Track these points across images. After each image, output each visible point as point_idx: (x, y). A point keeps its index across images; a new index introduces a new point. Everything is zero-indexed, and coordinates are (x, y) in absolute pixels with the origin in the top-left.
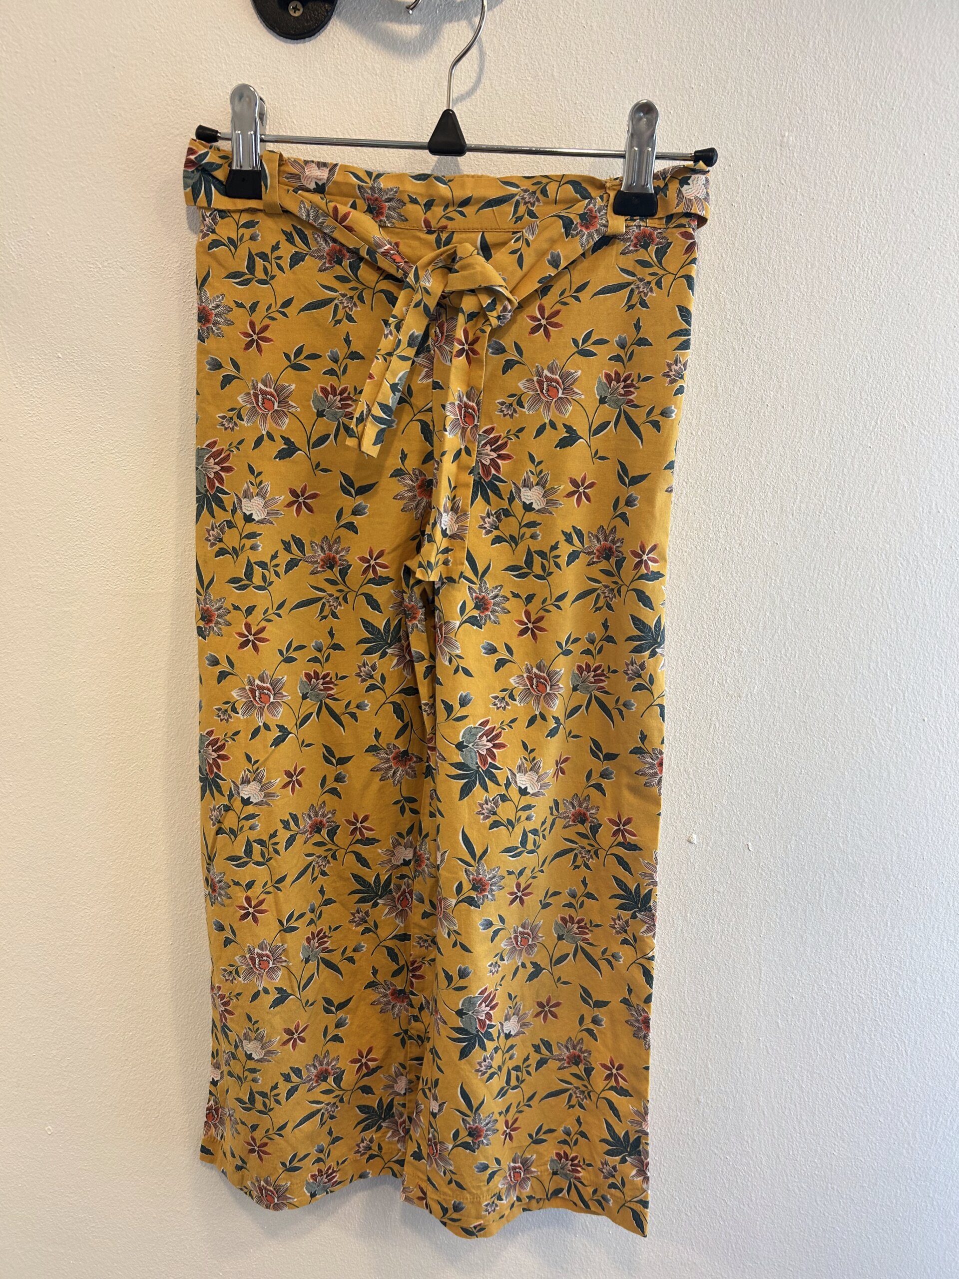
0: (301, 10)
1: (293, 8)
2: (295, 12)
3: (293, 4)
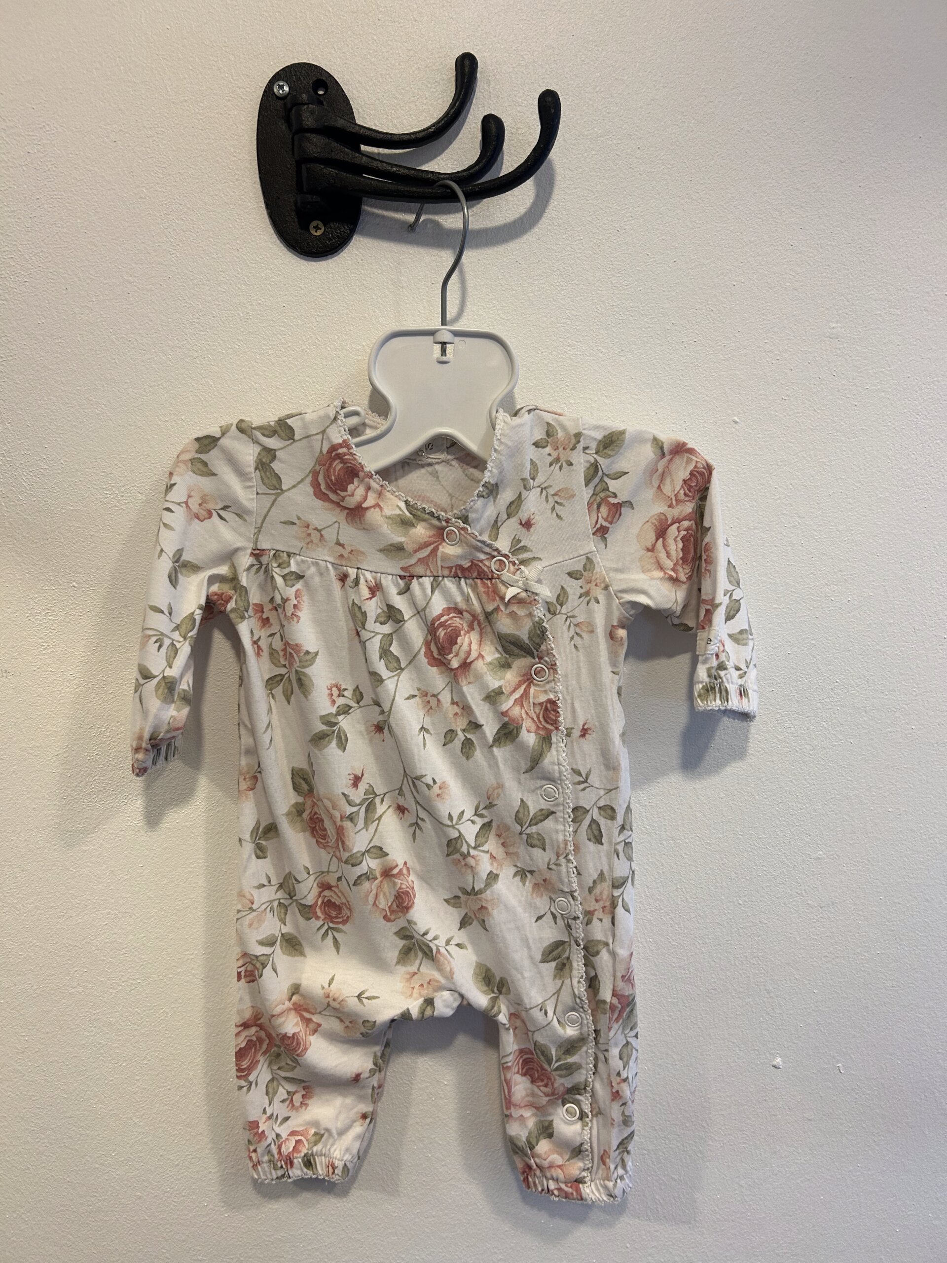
0: (323, 229)
1: (314, 227)
2: (316, 231)
3: (314, 223)
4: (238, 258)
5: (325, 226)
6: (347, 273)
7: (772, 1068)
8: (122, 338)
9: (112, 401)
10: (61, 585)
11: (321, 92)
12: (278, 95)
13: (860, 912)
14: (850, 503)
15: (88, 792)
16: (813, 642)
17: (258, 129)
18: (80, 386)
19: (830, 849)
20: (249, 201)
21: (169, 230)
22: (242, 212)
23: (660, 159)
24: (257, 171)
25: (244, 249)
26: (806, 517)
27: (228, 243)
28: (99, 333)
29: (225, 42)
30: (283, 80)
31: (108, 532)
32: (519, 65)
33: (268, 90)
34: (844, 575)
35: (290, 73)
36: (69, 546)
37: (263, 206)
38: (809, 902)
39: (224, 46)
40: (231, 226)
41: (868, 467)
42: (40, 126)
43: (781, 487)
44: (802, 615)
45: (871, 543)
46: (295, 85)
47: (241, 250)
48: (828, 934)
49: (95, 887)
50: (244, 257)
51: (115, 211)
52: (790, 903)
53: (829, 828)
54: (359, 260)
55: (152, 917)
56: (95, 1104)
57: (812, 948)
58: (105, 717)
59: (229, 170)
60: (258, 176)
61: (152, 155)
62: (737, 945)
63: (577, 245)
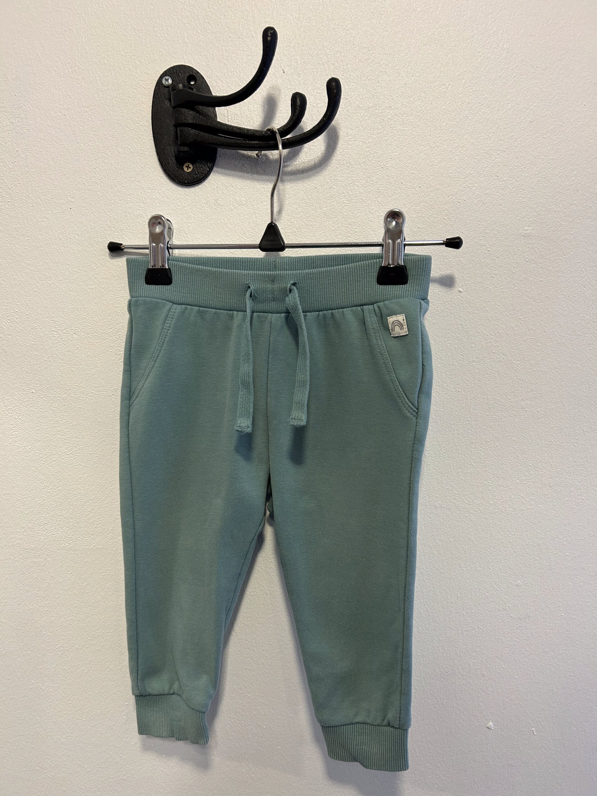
0: (192, 168)
1: (186, 167)
2: (188, 169)
3: (186, 164)
4: (139, 186)
5: (193, 166)
6: (207, 196)
7: (487, 729)
8: (67, 236)
9: (59, 276)
10: (25, 391)
11: (192, 83)
12: (166, 85)
13: (547, 624)
14: (538, 346)
15: (38, 524)
16: (514, 438)
17: (152, 106)
18: (40, 266)
19: (526, 580)
20: (147, 151)
21: (97, 169)
22: (142, 158)
23: (410, 122)
24: (152, 133)
25: (143, 181)
26: (508, 355)
27: (133, 177)
28: (52, 233)
29: (133, 53)
30: (168, 76)
31: (55, 358)
32: (319, 63)
33: (159, 83)
34: (535, 394)
35: (173, 72)
36: (30, 367)
37: (155, 153)
38: (512, 615)
39: (133, 56)
40: (135, 166)
41: (551, 322)
42: (20, 106)
43: (491, 335)
44: (506, 420)
45: (553, 373)
46: (176, 79)
47: (141, 181)
48: (525, 638)
49: (41, 586)
50: (143, 185)
51: (63, 158)
52: (498, 615)
53: (525, 565)
54: (215, 188)
55: (77, 607)
56: (38, 728)
57: (514, 647)
58: (49, 476)
59: (135, 132)
60: (152, 135)
61: (88, 123)
62: (461, 643)
63: (355, 177)
